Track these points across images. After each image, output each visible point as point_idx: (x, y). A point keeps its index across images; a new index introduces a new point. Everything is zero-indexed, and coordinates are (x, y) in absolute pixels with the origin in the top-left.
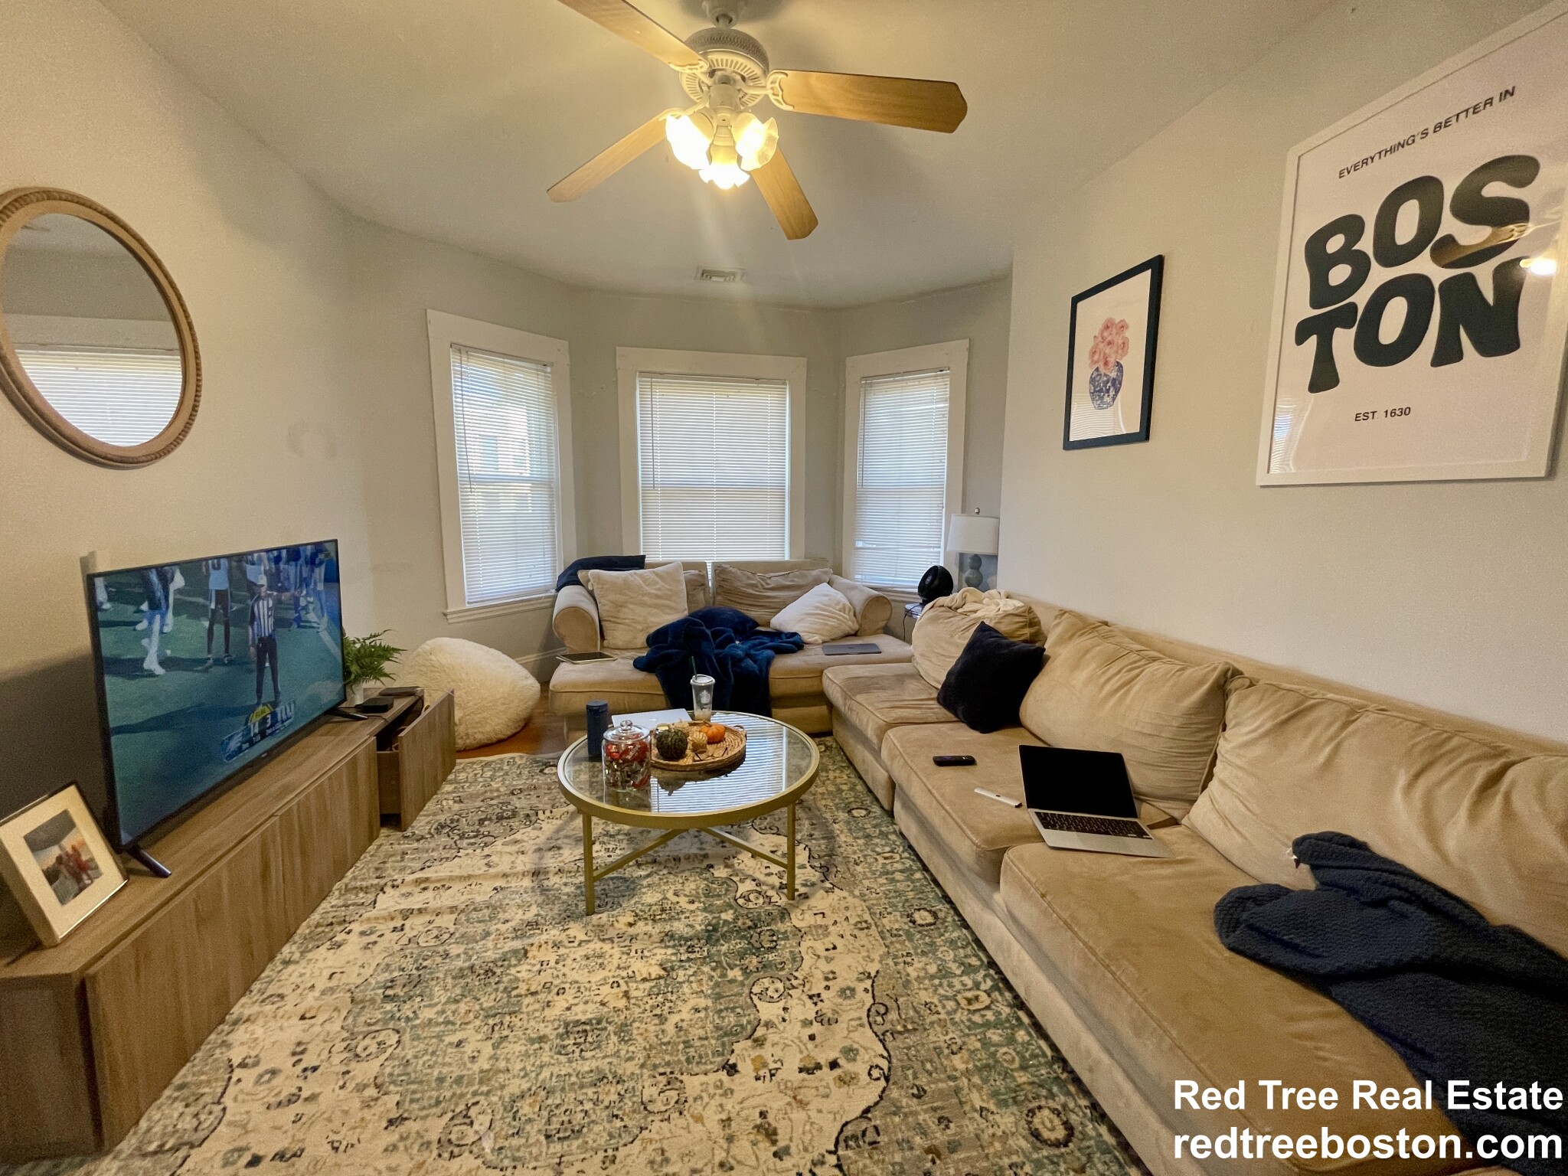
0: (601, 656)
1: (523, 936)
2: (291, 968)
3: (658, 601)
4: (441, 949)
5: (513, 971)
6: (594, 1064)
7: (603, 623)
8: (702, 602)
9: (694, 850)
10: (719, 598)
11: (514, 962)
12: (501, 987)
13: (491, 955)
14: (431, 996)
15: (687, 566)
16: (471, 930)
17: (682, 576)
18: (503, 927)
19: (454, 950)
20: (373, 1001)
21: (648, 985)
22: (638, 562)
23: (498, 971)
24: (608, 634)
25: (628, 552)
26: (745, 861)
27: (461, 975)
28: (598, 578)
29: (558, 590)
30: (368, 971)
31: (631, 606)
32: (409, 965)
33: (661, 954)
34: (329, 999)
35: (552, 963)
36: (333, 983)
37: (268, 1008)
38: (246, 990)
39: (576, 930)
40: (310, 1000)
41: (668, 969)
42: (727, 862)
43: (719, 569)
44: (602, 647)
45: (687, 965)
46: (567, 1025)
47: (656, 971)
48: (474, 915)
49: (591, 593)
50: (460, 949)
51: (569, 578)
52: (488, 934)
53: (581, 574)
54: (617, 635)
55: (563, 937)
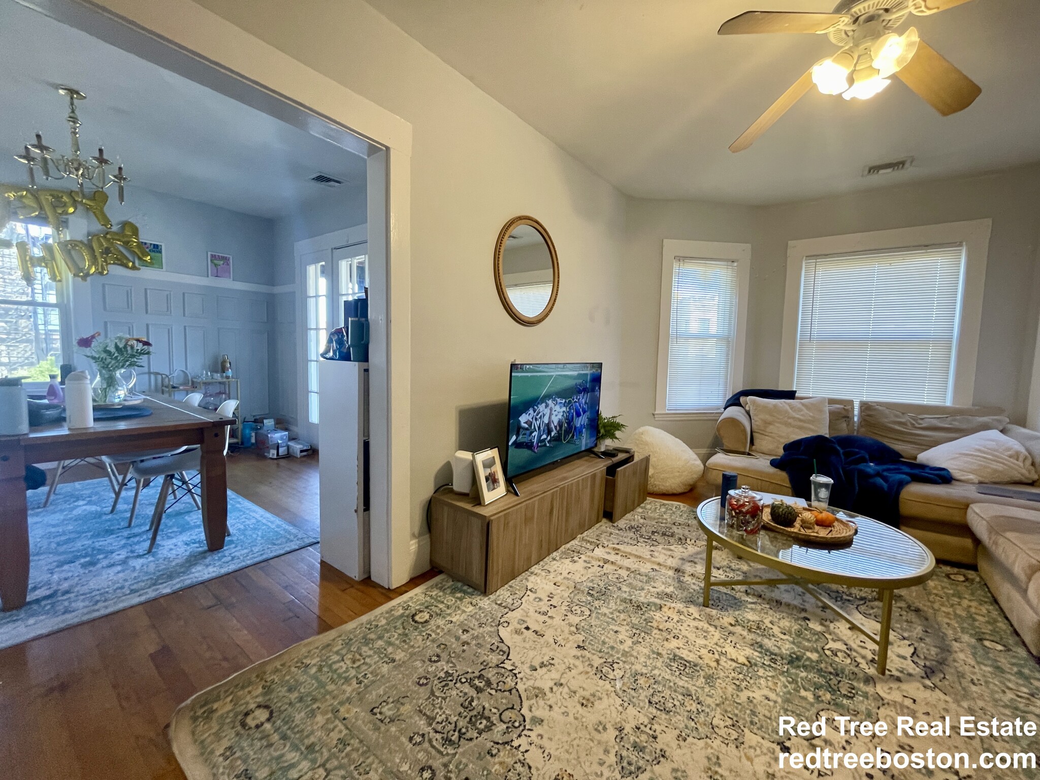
0: (749, 454)
1: (662, 599)
2: (555, 562)
3: (801, 424)
4: (618, 585)
5: (652, 613)
6: (686, 685)
7: (754, 434)
8: (844, 430)
9: (796, 602)
10: (863, 430)
11: (653, 608)
12: (643, 617)
13: (642, 599)
14: (608, 604)
15: (832, 401)
16: (635, 583)
17: (827, 409)
18: (652, 590)
19: (624, 588)
20: (583, 592)
21: (734, 664)
22: (791, 395)
23: (644, 609)
24: (756, 442)
25: (782, 387)
26: (842, 628)
27: (624, 601)
28: (754, 402)
29: (725, 409)
30: (584, 579)
31: (777, 425)
32: (602, 584)
33: (749, 651)
34: (566, 581)
35: (675, 620)
36: (569, 576)
37: (543, 574)
38: (537, 563)
39: (693, 610)
40: (559, 579)
41: (751, 664)
42: (822, 621)
43: (866, 407)
44: (750, 449)
45: (768, 668)
46: (675, 656)
47: (742, 660)
48: (638, 577)
49: (748, 413)
50: (627, 590)
51: (735, 401)
52: (643, 589)
53: (742, 399)
54: (762, 443)
55: (685, 610)
